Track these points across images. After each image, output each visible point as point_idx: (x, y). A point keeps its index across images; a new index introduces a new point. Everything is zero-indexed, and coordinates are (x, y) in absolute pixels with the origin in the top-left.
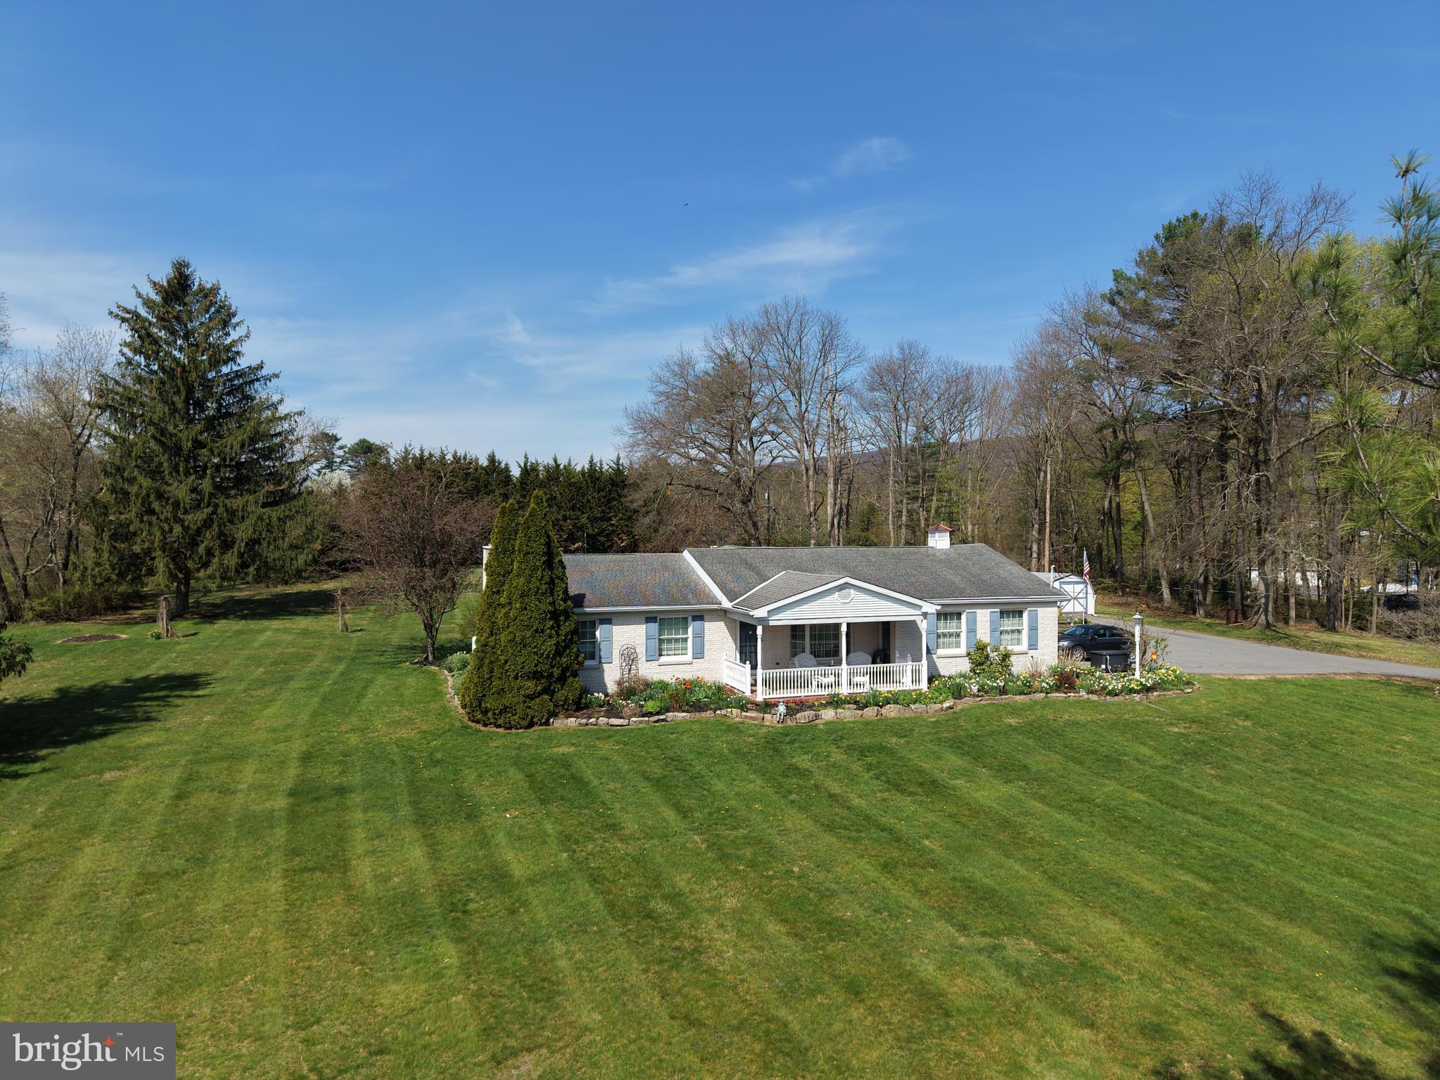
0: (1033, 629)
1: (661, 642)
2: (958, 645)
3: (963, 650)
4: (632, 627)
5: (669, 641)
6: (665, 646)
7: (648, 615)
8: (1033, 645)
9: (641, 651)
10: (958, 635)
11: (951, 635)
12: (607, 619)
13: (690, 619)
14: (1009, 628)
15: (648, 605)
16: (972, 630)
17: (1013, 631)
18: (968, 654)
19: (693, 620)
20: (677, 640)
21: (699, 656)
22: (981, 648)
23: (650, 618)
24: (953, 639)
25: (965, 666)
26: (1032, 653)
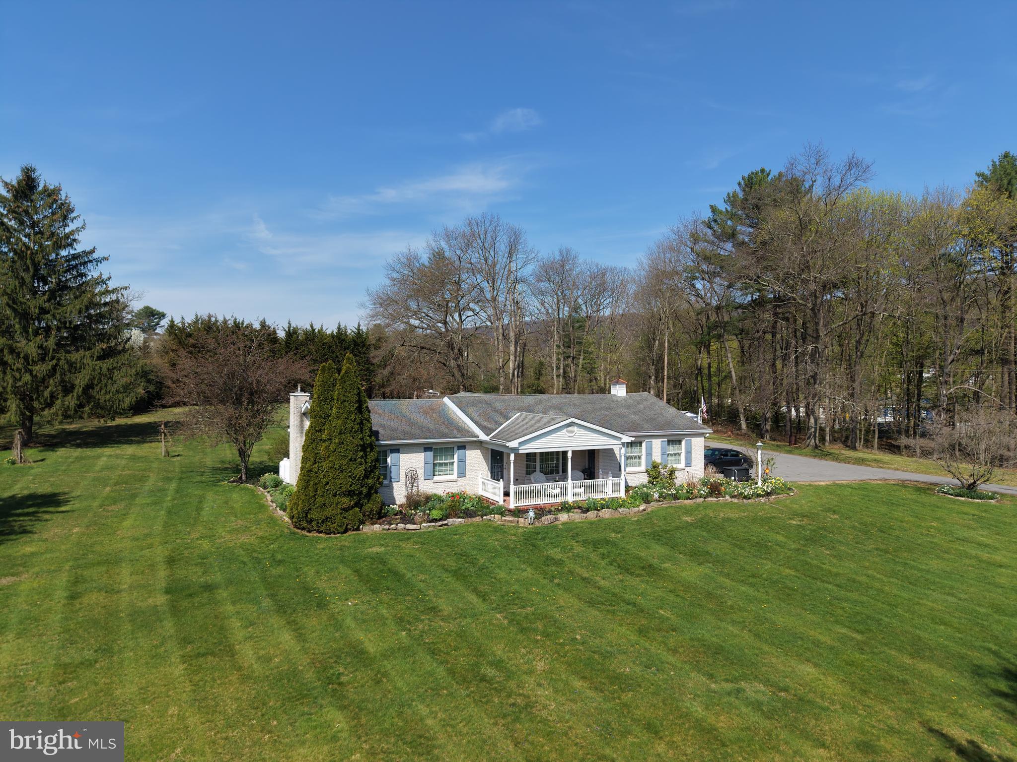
0: (689, 452)
1: (435, 465)
2: (639, 465)
3: (643, 468)
4: (414, 454)
5: (441, 465)
6: (437, 469)
7: (426, 446)
8: (688, 464)
9: (421, 472)
10: (640, 457)
11: (635, 457)
12: (396, 449)
13: (456, 448)
14: (672, 452)
15: (426, 438)
16: (649, 454)
17: (675, 454)
18: (647, 471)
19: (458, 449)
20: (446, 464)
21: (462, 475)
22: (655, 466)
23: (427, 448)
24: (637, 460)
25: (644, 479)
26: (688, 469)
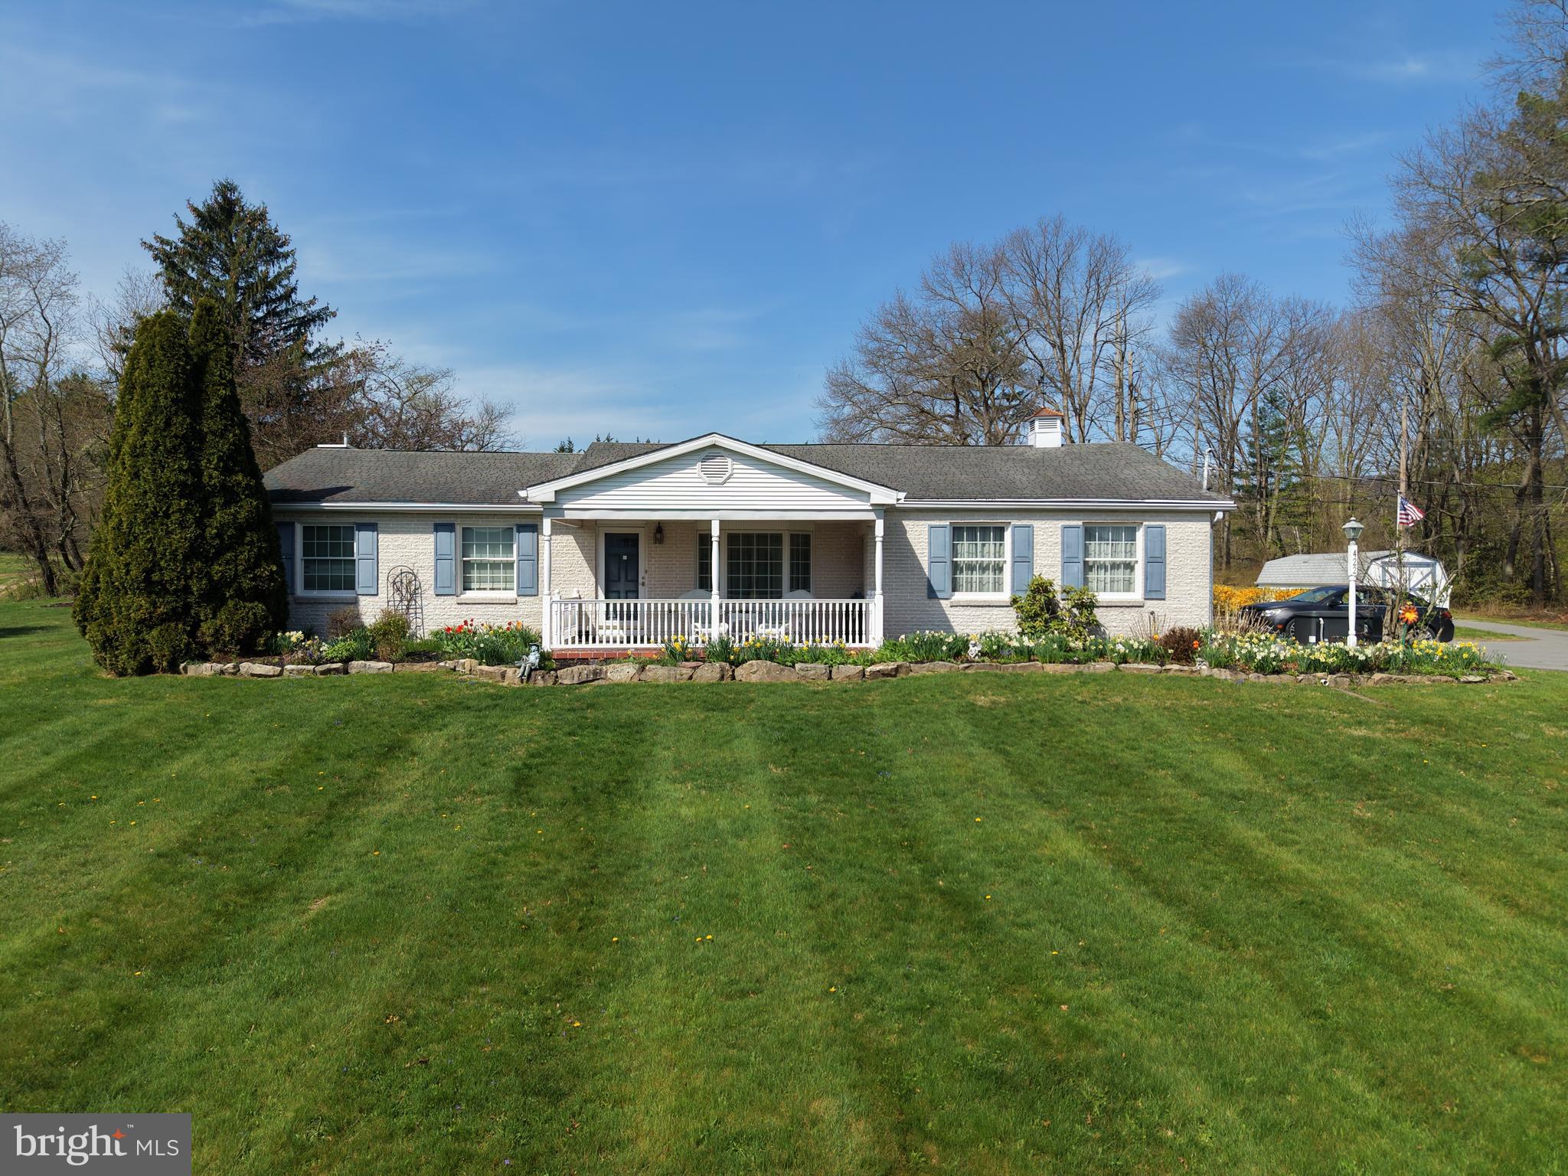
0: (1156, 560)
1: (467, 566)
2: (998, 586)
3: (1006, 596)
4: (410, 537)
5: (482, 566)
6: (473, 573)
7: (438, 521)
8: (1155, 590)
9: (427, 578)
10: (996, 567)
11: (984, 568)
12: (371, 522)
13: (515, 529)
14: (1109, 559)
15: (434, 501)
16: (1024, 558)
17: (1115, 566)
18: (1014, 601)
19: (519, 532)
20: (495, 566)
21: (529, 591)
22: (1042, 588)
23: (442, 524)
24: (987, 575)
25: (1006, 624)
26: (1151, 605)
